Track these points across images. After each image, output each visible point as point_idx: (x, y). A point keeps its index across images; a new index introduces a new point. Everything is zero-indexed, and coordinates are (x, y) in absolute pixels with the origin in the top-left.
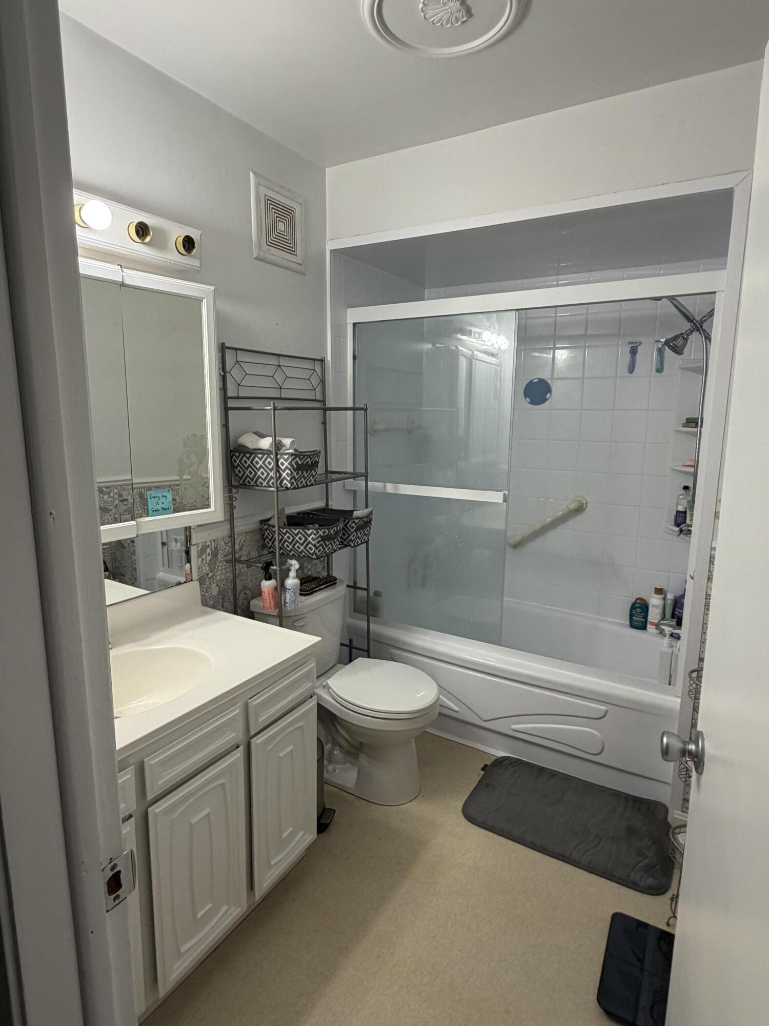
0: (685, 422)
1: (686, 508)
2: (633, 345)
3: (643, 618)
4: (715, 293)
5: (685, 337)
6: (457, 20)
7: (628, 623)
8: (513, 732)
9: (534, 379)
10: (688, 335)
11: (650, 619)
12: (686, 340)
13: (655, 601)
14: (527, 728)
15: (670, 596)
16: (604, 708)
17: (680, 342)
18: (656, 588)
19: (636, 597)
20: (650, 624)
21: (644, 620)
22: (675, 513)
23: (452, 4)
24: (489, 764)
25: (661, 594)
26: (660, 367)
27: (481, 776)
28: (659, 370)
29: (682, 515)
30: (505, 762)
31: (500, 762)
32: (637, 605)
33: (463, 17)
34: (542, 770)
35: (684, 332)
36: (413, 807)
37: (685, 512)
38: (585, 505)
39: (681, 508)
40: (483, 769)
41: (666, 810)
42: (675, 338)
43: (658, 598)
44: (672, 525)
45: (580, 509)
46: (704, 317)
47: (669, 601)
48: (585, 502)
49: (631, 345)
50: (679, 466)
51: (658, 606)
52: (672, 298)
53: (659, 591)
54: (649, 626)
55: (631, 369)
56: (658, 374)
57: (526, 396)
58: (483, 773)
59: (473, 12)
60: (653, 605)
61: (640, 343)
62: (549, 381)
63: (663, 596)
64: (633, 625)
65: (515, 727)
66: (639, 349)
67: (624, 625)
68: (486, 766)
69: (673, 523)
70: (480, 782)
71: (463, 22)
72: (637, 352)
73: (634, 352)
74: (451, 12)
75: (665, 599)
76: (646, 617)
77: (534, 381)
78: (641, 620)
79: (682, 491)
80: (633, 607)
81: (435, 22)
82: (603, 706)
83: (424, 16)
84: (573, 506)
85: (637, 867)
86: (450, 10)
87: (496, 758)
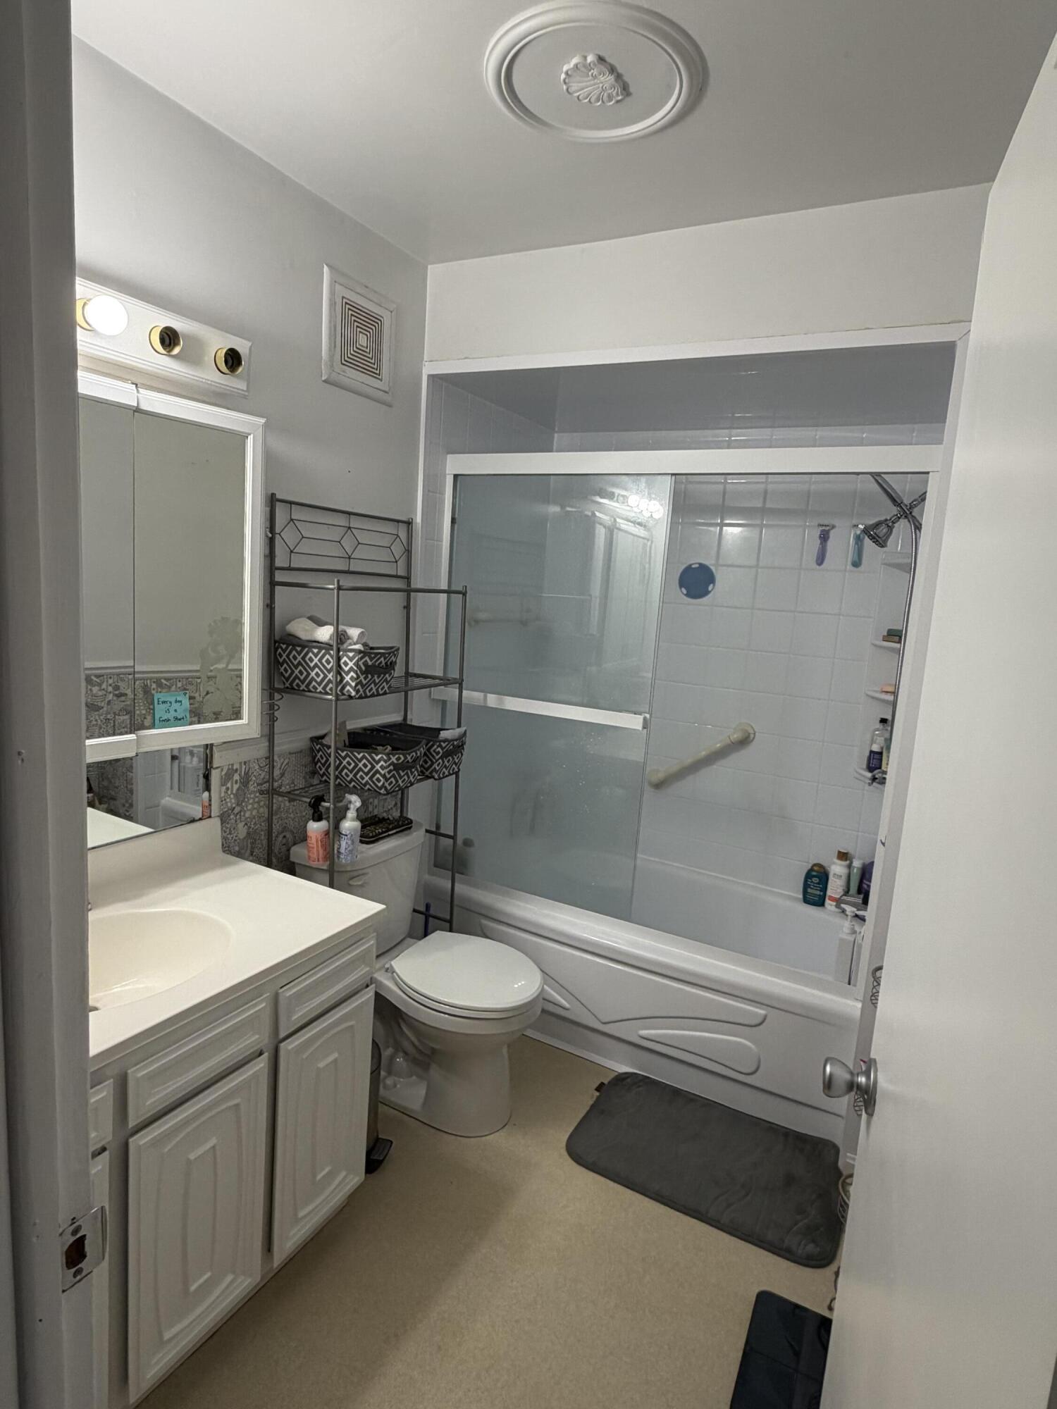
0: (886, 634)
1: (882, 748)
2: (824, 528)
3: (821, 891)
4: (928, 473)
5: (889, 525)
6: (610, 98)
7: (801, 896)
8: (640, 1038)
9: (693, 564)
10: (893, 523)
11: (829, 893)
12: (890, 529)
13: (837, 869)
14: (661, 1036)
15: (857, 864)
16: (762, 1012)
17: (883, 530)
18: (839, 852)
19: (815, 862)
20: (829, 899)
21: (822, 893)
22: (867, 754)
23: (605, 77)
24: (606, 1082)
25: (846, 860)
26: (857, 560)
27: (594, 1099)
28: (857, 564)
29: (876, 756)
30: (629, 1080)
31: (621, 1079)
32: (814, 873)
33: (617, 95)
34: (677, 1092)
35: (889, 518)
36: (500, 1140)
37: (881, 754)
38: (752, 736)
39: (876, 748)
40: (598, 1089)
41: (837, 1151)
42: (878, 525)
43: (841, 865)
44: (863, 769)
45: (745, 741)
46: (915, 500)
47: (855, 871)
48: (751, 731)
49: (821, 528)
50: (876, 691)
51: (841, 876)
52: (876, 476)
53: (843, 856)
54: (828, 902)
55: (821, 559)
56: (855, 569)
57: (681, 585)
58: (598, 1094)
59: (632, 90)
60: (835, 874)
61: (833, 527)
62: (713, 568)
63: (848, 862)
64: (806, 900)
65: (644, 1032)
66: (832, 533)
67: (796, 899)
68: (602, 1084)
69: (865, 766)
70: (592, 1107)
71: (618, 102)
72: (828, 538)
73: (824, 537)
74: (602, 87)
75: (850, 866)
76: (825, 889)
77: (693, 566)
78: (818, 893)
79: (878, 725)
80: (808, 876)
81: (580, 97)
82: (760, 1008)
83: (567, 90)
84: (736, 736)
85: (795, 1228)
86: (601, 85)
87: (616, 1074)
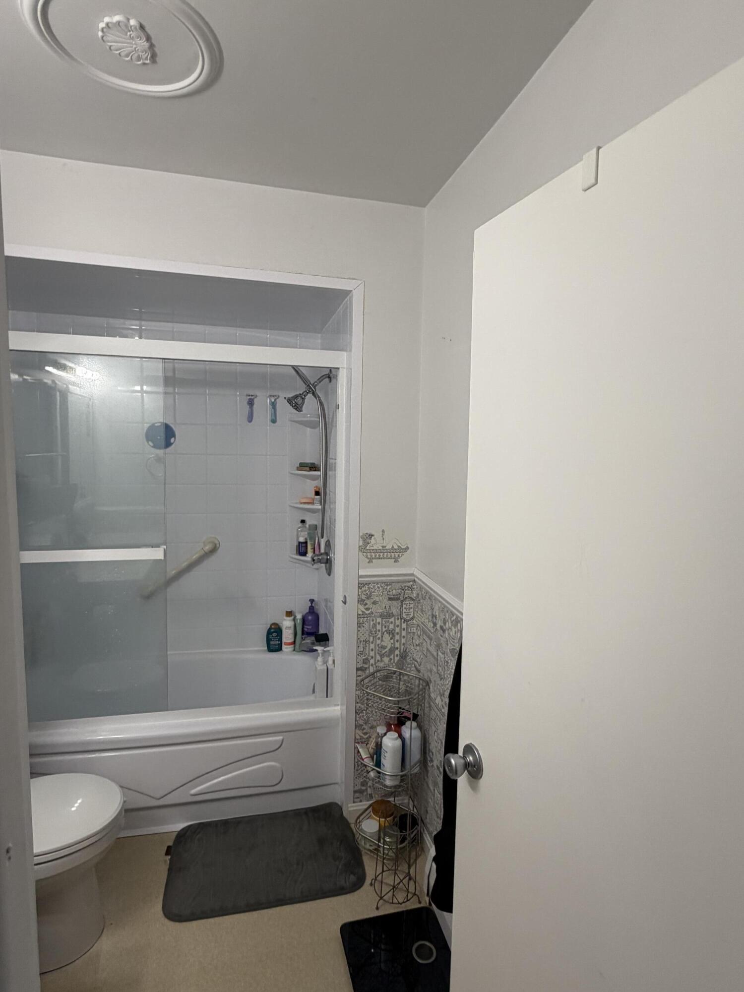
0: (299, 466)
1: (306, 539)
2: (250, 397)
3: (279, 641)
4: (338, 368)
5: (302, 397)
6: (139, 58)
7: (266, 648)
8: (193, 797)
9: (156, 423)
10: (305, 396)
11: (284, 640)
12: (303, 399)
13: (287, 624)
14: (202, 790)
15: (299, 617)
16: (280, 738)
17: (299, 400)
18: (287, 612)
19: (273, 622)
20: (285, 645)
21: (279, 642)
22: (296, 544)
23: (141, 42)
24: (171, 844)
25: (291, 616)
26: (274, 418)
27: (168, 862)
28: (274, 421)
29: (304, 545)
30: (188, 833)
31: (182, 836)
32: (272, 630)
33: (146, 59)
34: (225, 823)
35: (301, 393)
36: (106, 944)
37: (306, 543)
38: (218, 545)
39: (302, 539)
40: (167, 853)
42: (296, 397)
43: (289, 620)
44: (294, 554)
45: (214, 550)
46: (316, 382)
47: (299, 621)
48: (217, 543)
49: (249, 397)
50: (296, 503)
51: (290, 627)
52: (294, 368)
53: (289, 614)
54: (284, 647)
55: (250, 418)
56: (273, 424)
57: (148, 440)
58: (169, 857)
59: (158, 59)
60: (286, 627)
61: (256, 396)
62: (172, 426)
63: (292, 617)
64: (270, 650)
65: (193, 791)
66: (256, 401)
67: (263, 651)
68: (169, 848)
69: (295, 552)
70: (170, 870)
71: (144, 64)
72: (254, 403)
73: (251, 403)
74: (135, 49)
75: (294, 620)
76: (281, 640)
77: (156, 425)
78: (277, 642)
79: (300, 525)
80: (269, 633)
81: (112, 48)
82: (278, 736)
83: (102, 37)
84: (208, 548)
85: (338, 872)
86: (134, 46)
87: (175, 834)
